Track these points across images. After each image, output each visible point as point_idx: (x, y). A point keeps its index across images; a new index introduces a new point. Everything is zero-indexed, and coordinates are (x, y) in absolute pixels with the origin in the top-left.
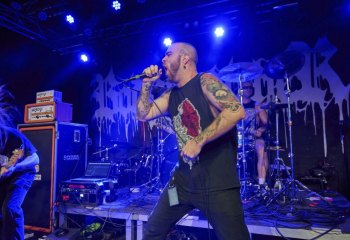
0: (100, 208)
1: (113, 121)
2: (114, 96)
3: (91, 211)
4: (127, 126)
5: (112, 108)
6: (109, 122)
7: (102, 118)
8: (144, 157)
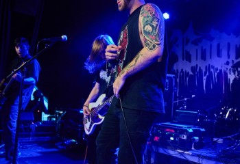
0: (190, 153)
1: (191, 73)
2: (192, 50)
3: (181, 154)
4: (205, 78)
5: (190, 61)
6: (187, 74)
7: (180, 70)
8: (225, 109)
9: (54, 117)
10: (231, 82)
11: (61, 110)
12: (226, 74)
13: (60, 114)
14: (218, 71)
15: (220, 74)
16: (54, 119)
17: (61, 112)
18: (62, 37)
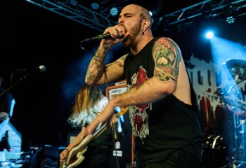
8: (211, 138)
9: (28, 154)
10: (214, 109)
11: (36, 146)
12: (208, 102)
13: (35, 151)
14: (201, 99)
15: (202, 101)
16: (29, 156)
17: (37, 148)
18: (41, 67)
